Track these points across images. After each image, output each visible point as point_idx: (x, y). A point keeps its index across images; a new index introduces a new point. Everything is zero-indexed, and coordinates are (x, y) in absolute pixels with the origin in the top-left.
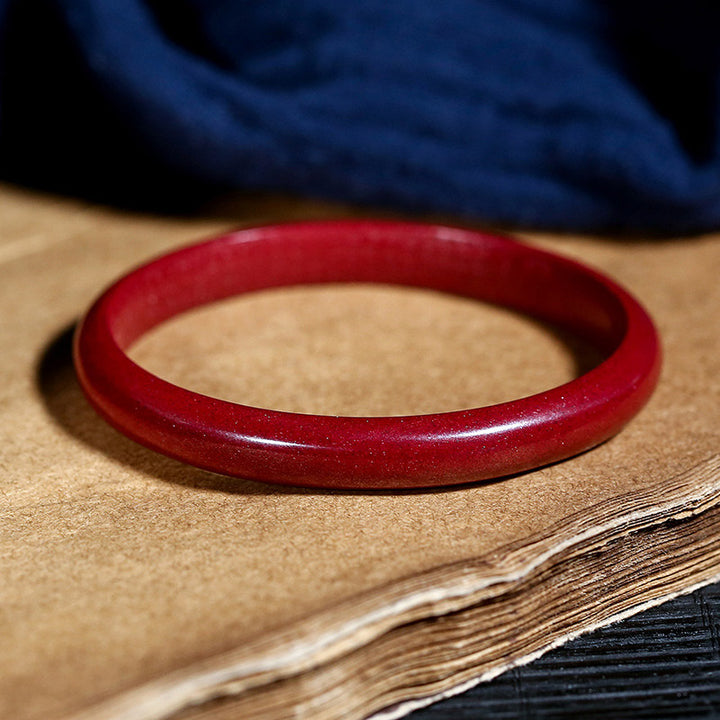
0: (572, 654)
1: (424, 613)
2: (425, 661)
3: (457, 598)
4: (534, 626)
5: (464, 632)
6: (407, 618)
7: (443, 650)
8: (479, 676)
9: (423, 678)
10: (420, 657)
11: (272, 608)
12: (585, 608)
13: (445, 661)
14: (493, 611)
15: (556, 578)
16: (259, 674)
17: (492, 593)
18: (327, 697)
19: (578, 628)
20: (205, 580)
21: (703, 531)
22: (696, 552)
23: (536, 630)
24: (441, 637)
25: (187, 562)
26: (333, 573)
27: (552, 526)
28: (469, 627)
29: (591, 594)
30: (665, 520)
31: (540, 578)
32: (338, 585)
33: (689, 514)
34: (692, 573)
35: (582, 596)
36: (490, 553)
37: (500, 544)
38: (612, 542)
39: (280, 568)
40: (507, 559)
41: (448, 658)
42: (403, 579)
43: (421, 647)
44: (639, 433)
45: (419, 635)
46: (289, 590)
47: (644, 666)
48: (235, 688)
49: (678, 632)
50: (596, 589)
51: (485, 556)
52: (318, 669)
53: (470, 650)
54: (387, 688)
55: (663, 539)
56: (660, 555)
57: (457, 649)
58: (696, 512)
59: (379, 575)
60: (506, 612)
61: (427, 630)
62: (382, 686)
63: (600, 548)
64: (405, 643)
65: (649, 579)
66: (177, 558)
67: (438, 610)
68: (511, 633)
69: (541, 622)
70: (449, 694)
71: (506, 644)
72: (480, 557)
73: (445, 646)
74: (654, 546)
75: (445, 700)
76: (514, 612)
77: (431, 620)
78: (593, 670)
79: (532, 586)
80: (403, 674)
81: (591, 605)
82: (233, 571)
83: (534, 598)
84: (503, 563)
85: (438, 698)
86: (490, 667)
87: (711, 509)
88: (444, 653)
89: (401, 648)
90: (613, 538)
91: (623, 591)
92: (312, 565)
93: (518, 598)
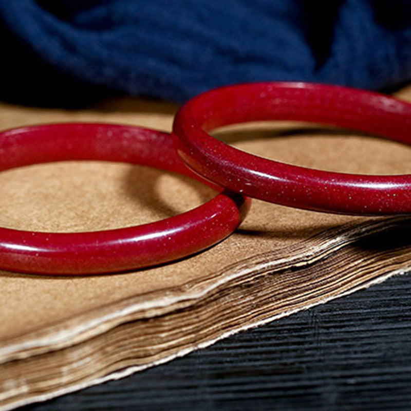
0: (232, 342)
1: (140, 316)
2: (142, 344)
3: (160, 308)
4: (210, 326)
5: (166, 328)
6: (129, 318)
7: (152, 338)
8: (176, 353)
9: (142, 354)
10: (138, 341)
11: (52, 313)
12: (242, 316)
13: (155, 345)
14: (184, 316)
15: (223, 299)
16: (38, 348)
17: (182, 306)
18: (81, 363)
19: (238, 328)
20: (19, 299)
21: (315, 274)
22: (311, 286)
23: (211, 328)
24: (151, 330)
25: (9, 290)
26: (91, 295)
27: (222, 270)
28: (169, 325)
29: (245, 309)
30: (290, 266)
31: (212, 298)
32: (93, 301)
33: (305, 263)
34: (310, 298)
35: (240, 309)
36: (184, 284)
37: (190, 279)
38: (257, 278)
39: (62, 293)
40: (193, 288)
41: (156, 342)
42: (130, 298)
43: (140, 335)
44: (284, 219)
45: (139, 329)
46: (65, 304)
47: (273, 348)
48: (24, 355)
49: (296, 330)
50: (248, 306)
51: (181, 286)
52: (75, 346)
53: (170, 338)
54: (119, 359)
55: (290, 278)
56: (288, 287)
57: (162, 338)
58: (310, 262)
59: (117, 296)
60: (193, 317)
61: (143, 326)
62: (116, 357)
63: (249, 282)
64: (129, 333)
65: (282, 301)
66: (5, 288)
67: (148, 315)
68: (196, 329)
69: (214, 324)
70: (157, 363)
71: (193, 336)
72: (178, 286)
73: (155, 335)
74: (284, 282)
75: (154, 367)
76: (197, 317)
77: (145, 320)
78: (243, 350)
79: (207, 303)
80: (129, 351)
81: (245, 315)
82: (35, 295)
83: (209, 310)
84: (191, 289)
85: (150, 365)
86: (183, 349)
87: (319, 261)
88: (154, 340)
89: (126, 336)
90: (257, 276)
91: (265, 307)
92: (81, 291)
93: (200, 309)
